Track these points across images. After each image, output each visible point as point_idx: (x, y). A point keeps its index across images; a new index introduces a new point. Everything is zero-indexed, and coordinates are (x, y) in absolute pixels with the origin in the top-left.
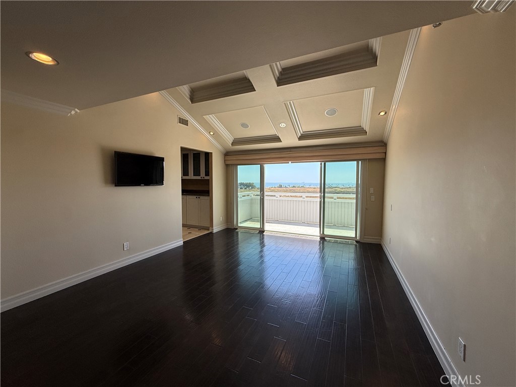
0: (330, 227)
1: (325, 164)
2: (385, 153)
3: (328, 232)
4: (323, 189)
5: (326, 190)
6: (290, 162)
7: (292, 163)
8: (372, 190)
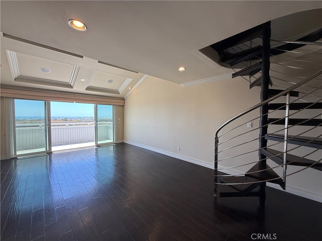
0: (100, 140)
1: (97, 105)
2: (124, 103)
3: (99, 143)
4: (96, 120)
5: (98, 120)
6: (75, 102)
7: (76, 102)
8: (119, 119)
